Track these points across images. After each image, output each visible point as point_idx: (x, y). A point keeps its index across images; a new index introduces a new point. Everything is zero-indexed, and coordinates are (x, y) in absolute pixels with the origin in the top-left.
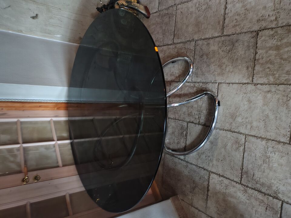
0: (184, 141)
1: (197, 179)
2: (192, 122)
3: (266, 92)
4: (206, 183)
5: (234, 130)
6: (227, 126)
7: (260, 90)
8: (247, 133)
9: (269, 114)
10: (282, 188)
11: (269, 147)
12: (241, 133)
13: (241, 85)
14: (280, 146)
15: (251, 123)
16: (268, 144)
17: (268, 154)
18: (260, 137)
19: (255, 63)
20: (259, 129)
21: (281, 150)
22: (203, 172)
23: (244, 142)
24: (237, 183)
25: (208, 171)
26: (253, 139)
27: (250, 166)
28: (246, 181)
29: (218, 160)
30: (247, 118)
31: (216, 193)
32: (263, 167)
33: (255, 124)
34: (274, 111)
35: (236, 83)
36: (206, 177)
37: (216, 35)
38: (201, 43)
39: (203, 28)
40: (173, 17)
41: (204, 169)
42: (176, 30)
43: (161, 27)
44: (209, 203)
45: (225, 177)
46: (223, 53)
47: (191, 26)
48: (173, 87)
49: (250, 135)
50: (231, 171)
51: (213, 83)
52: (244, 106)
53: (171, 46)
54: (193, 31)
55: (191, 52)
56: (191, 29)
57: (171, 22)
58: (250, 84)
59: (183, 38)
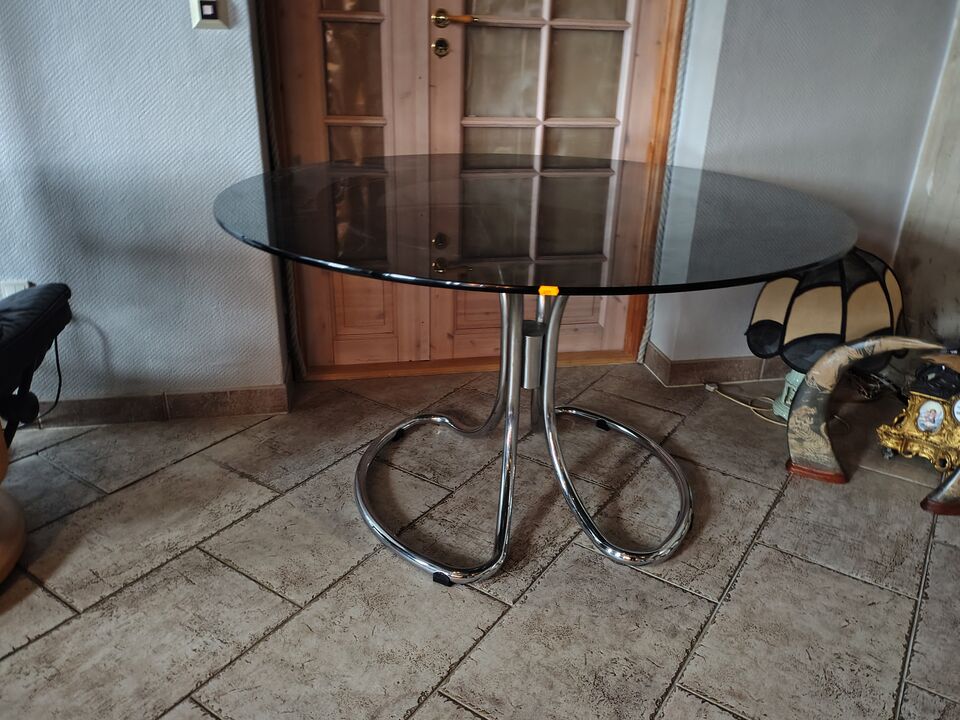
0: (407, 467)
1: (289, 462)
2: (443, 501)
3: (378, 712)
4: (263, 477)
5: (339, 585)
6: (362, 575)
7: (398, 701)
8: (303, 612)
9: (307, 688)
10: (108, 625)
11: (225, 646)
12: (314, 599)
13: (453, 661)
14: (202, 672)
15: (321, 635)
16: (232, 647)
17: (208, 634)
18: (265, 637)
20: (287, 646)
21: (190, 669)
22: (293, 479)
23: (286, 595)
24: (205, 539)
25: (287, 491)
26: (274, 620)
27: (216, 583)
28: (191, 559)
29: (294, 521)
30: (345, 630)
31: (220, 488)
32: (188, 608)
33: (312, 642)
34: (306, 703)
35: (471, 649)
36: (276, 483)
37: (691, 669)
38: (693, 615)
39: (752, 641)
40: (873, 574)
41: (297, 485)
42: (805, 564)
43: (853, 528)
44: (213, 468)
45: (239, 520)
46: (605, 658)
47: (788, 614)
48: (591, 491)
49: (292, 616)
50: (242, 539)
51: (523, 592)
52: (385, 639)
53: (749, 532)
54: (763, 611)
55: (680, 577)
56: (779, 607)
57: (853, 562)
58: (439, 684)
59: (757, 575)
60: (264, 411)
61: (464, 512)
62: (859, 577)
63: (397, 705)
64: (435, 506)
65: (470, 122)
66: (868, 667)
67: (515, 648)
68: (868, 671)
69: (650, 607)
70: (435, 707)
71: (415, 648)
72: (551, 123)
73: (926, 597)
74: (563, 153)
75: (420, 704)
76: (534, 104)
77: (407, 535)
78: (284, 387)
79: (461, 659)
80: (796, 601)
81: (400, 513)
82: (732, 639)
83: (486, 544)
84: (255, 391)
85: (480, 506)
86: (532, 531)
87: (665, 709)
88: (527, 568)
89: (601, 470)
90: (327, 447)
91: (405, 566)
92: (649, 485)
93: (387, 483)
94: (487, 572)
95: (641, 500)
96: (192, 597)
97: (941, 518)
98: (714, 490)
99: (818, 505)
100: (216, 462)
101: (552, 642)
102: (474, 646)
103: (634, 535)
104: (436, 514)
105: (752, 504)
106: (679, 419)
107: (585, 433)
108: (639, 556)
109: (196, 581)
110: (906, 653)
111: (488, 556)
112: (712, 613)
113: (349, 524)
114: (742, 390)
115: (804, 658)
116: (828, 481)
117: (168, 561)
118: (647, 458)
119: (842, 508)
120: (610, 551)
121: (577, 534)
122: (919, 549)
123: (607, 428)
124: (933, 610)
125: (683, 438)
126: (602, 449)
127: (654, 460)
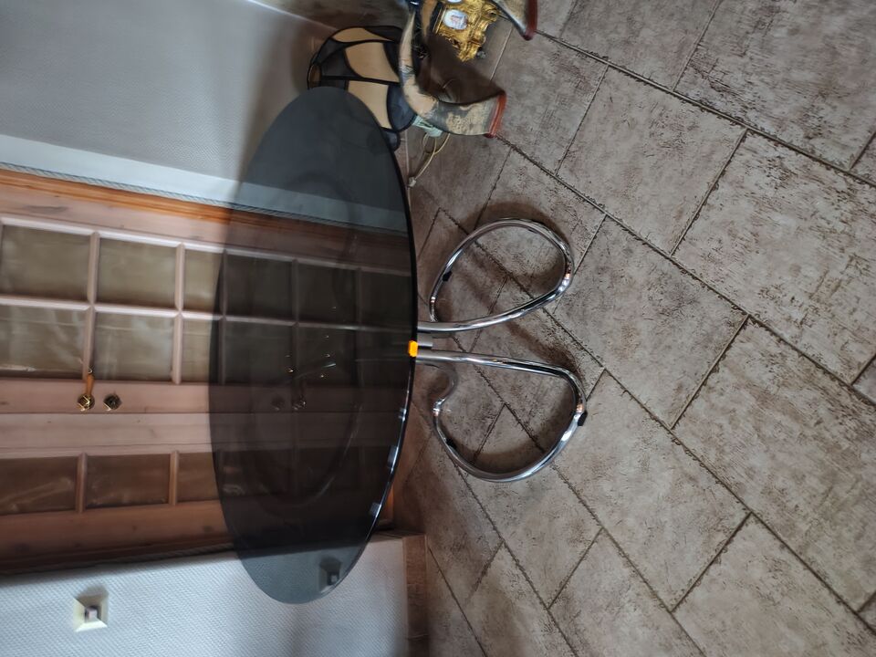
0: (481, 439)
1: (473, 534)
2: (513, 412)
3: (686, 475)
4: (486, 556)
5: (584, 498)
6: (576, 480)
7: (678, 460)
8: (606, 526)
9: (667, 526)
11: (632, 587)
12: (595, 518)
13: (648, 416)
14: (651, 603)
15: (625, 513)
16: (633, 581)
17: (622, 600)
18: (626, 556)
19: (700, 389)
20: (633, 540)
21: (650, 613)
22: (489, 532)
23: (591, 539)
24: (542, 603)
25: (500, 537)
26: (611, 549)
27: (580, 594)
28: (559, 613)
29: (527, 531)
30: (621, 496)
31: (496, 591)
32: (600, 615)
33: (630, 521)
34: (678, 527)
35: (639, 403)
36: (492, 546)
37: (658, 243)
38: (615, 234)
39: (637, 194)
40: (586, 93)
41: (495, 529)
42: (576, 142)
43: (546, 99)
44: (476, 597)
45: (525, 575)
46: (648, 305)
47: (616, 163)
48: (507, 294)
49: (609, 535)
50: (542, 573)
51: (594, 358)
52: (629, 466)
53: (546, 179)
54: (613, 182)
55: (583, 238)
56: (611, 170)
57: (575, 105)
58: (665, 428)
59: (583, 181)
60: (424, 555)
61: (523, 396)
62: (589, 104)
63: (681, 461)
64: (517, 419)
65: (177, 375)
66: (661, 115)
67: (638, 370)
68: (664, 116)
69: (608, 265)
70: (684, 432)
71: (637, 444)
72: (179, 303)
73: (606, 58)
74: (207, 294)
75: (680, 443)
76: (161, 320)
77: (542, 445)
78: (405, 538)
79: (647, 411)
80: (606, 156)
81: (523, 447)
82: (635, 209)
83: (552, 382)
84: (408, 562)
85: (519, 384)
86: (541, 344)
87: (689, 268)
88: (573, 352)
89: (488, 283)
90: (458, 503)
91: (569, 447)
92: (503, 248)
93: (497, 456)
94: (577, 383)
95: (516, 257)
96: (592, 612)
97: (539, 28)
98: (508, 198)
99: (524, 120)
100: (472, 593)
101: (634, 341)
102: (636, 400)
103: (548, 267)
104: (524, 419)
105: (522, 172)
106: (442, 214)
107: (452, 291)
108: (567, 266)
109: (577, 609)
110: (651, 85)
111: (562, 382)
112: (614, 220)
113: (532, 488)
114: (415, 157)
115: (653, 160)
116: (503, 108)
117: (560, 631)
118: (479, 245)
119: (528, 102)
120: (561, 289)
121: (545, 311)
122: (566, 52)
123: (449, 274)
124: (616, 56)
125: (461, 214)
126: (469, 281)
127: (480, 241)
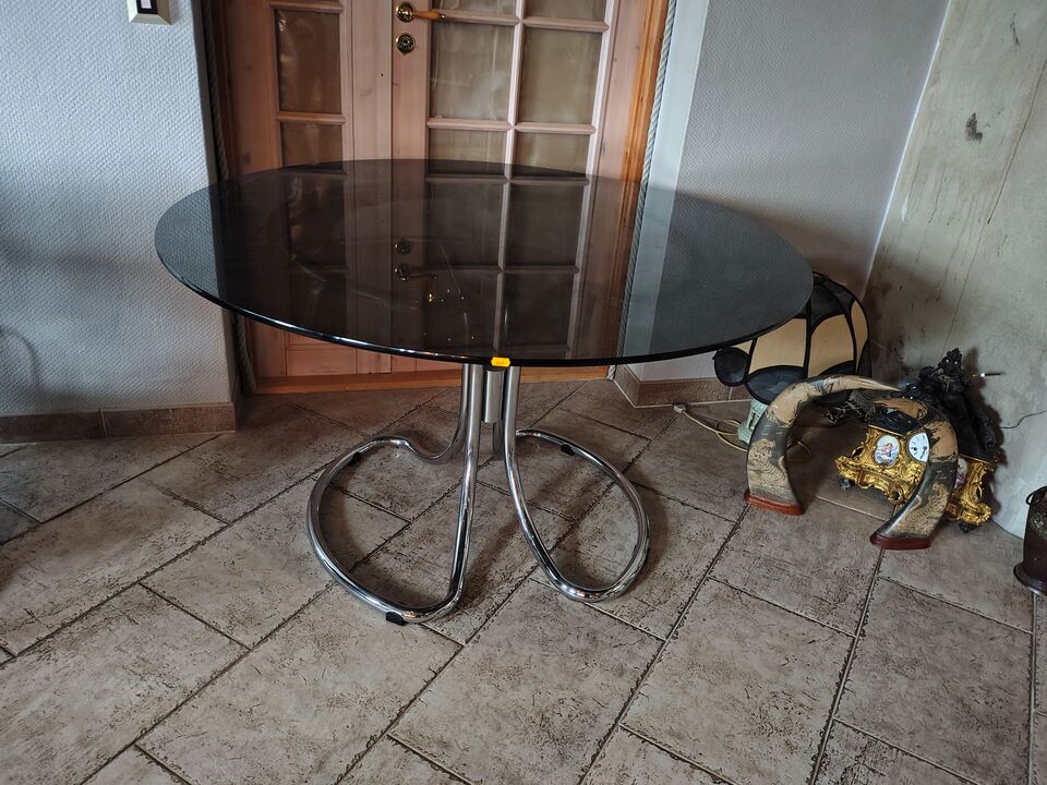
0: (362, 495)
1: (237, 488)
2: (399, 533)
3: (327, 757)
4: (208, 505)
5: (289, 625)
6: (313, 614)
7: (347, 745)
8: (251, 654)
9: (255, 734)
10: (45, 669)
11: (170, 690)
12: (263, 640)
13: (404, 703)
14: (147, 718)
15: (271, 678)
16: (178, 691)
17: (152, 678)
18: (212, 681)
19: (444, 771)
20: (235, 689)
22: (241, 507)
23: (234, 636)
24: (148, 575)
25: (235, 521)
26: (221, 662)
27: (160, 623)
28: (133, 596)
29: (242, 555)
30: (294, 672)
31: (163, 519)
32: (131, 650)
33: (260, 686)
34: (254, 749)
35: (421, 691)
36: (222, 512)
37: (634, 708)
38: (641, 653)
39: (696, 679)
40: (816, 611)
41: (246, 514)
42: (753, 601)
43: (802, 564)
44: (155, 494)
45: (185, 553)
46: (553, 699)
47: (732, 651)
48: (551, 523)
49: (241, 658)
50: (188, 574)
51: (476, 631)
52: (334, 681)
53: (702, 566)
54: (708, 648)
55: (631, 613)
56: (724, 645)
57: (799, 597)
58: (389, 727)
59: (705, 611)
60: (210, 430)
61: (421, 545)
62: (803, 614)
63: (346, 750)
64: (391, 538)
65: (436, 123)
66: (801, 705)
67: (466, 689)
68: (800, 709)
69: (600, 645)
70: (385, 752)
71: (365, 691)
72: (522, 127)
73: (863, 635)
74: (535, 160)
75: (369, 748)
76: (507, 107)
77: (360, 571)
78: (232, 405)
79: (411, 702)
80: (740, 638)
81: (354, 546)
82: (676, 678)
83: (441, 580)
84: (200, 409)
85: (437, 539)
86: (489, 565)
87: (607, 749)
88: (482, 605)
89: (563, 499)
90: (277, 471)
91: (357, 605)
92: (608, 516)
93: (341, 513)
94: (442, 611)
95: (600, 532)
96: (135, 638)
97: (888, 553)
98: (672, 521)
99: (772, 537)
100: (159, 488)
101: (503, 683)
102: (425, 687)
103: (589, 571)
104: (392, 548)
105: (708, 536)
106: (644, 443)
107: (550, 457)
108: (593, 593)
109: (139, 620)
110: (837, 692)
111: (443, 593)
112: (659, 651)
113: (300, 559)
114: (710, 412)
115: (742, 697)
116: (784, 512)
117: (109, 599)
118: (609, 486)
119: (795, 541)
120: (564, 587)
121: (534, 569)
122: (863, 585)
123: (571, 453)
124: (868, 646)
125: (647, 465)
126: (565, 476)
127: (615, 488)
